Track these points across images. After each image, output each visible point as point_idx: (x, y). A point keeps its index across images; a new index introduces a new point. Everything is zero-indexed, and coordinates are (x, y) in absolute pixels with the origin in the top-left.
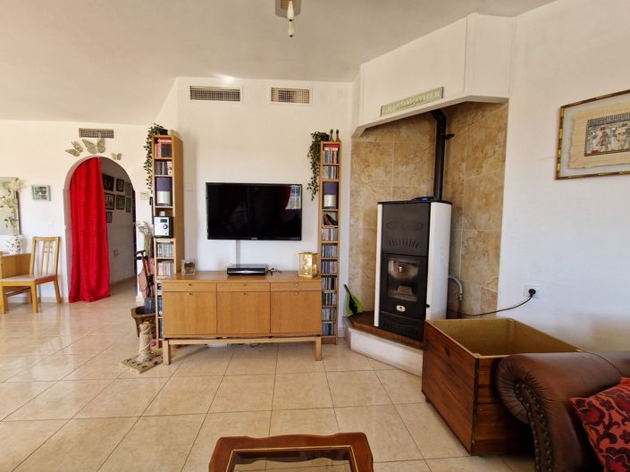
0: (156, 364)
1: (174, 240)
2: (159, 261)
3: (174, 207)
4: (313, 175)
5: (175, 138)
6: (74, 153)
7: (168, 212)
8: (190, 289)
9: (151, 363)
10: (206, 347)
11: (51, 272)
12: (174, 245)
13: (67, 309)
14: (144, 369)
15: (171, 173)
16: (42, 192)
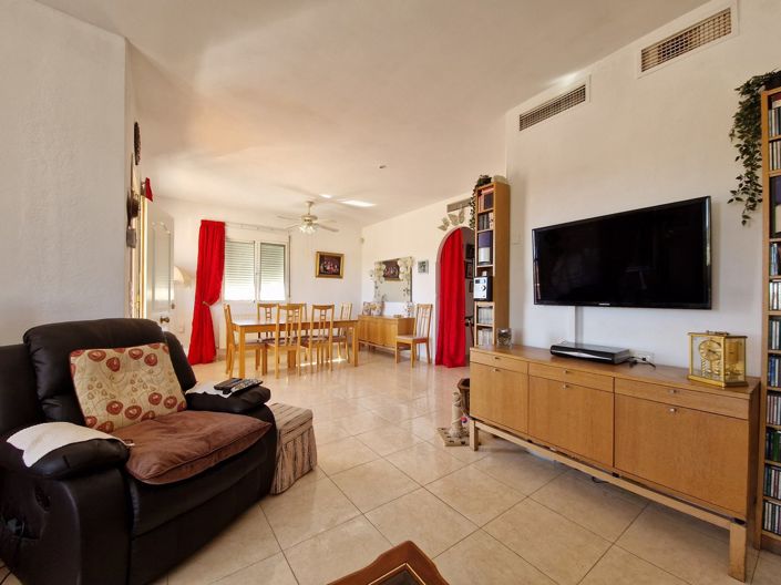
0: (463, 443)
1: (492, 304)
2: (480, 328)
3: (494, 265)
4: (743, 171)
5: (498, 183)
6: (443, 228)
7: (489, 270)
8: (497, 364)
9: (459, 441)
10: (524, 451)
11: (425, 336)
12: (493, 310)
13: (434, 371)
14: (451, 444)
15: (492, 226)
16: (423, 266)
